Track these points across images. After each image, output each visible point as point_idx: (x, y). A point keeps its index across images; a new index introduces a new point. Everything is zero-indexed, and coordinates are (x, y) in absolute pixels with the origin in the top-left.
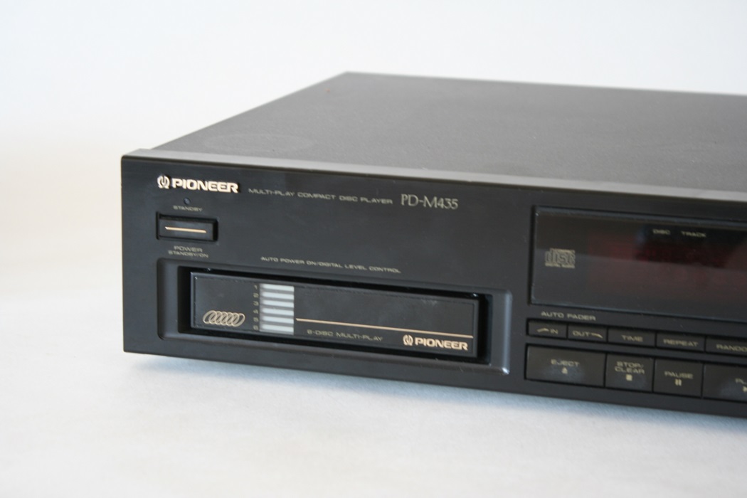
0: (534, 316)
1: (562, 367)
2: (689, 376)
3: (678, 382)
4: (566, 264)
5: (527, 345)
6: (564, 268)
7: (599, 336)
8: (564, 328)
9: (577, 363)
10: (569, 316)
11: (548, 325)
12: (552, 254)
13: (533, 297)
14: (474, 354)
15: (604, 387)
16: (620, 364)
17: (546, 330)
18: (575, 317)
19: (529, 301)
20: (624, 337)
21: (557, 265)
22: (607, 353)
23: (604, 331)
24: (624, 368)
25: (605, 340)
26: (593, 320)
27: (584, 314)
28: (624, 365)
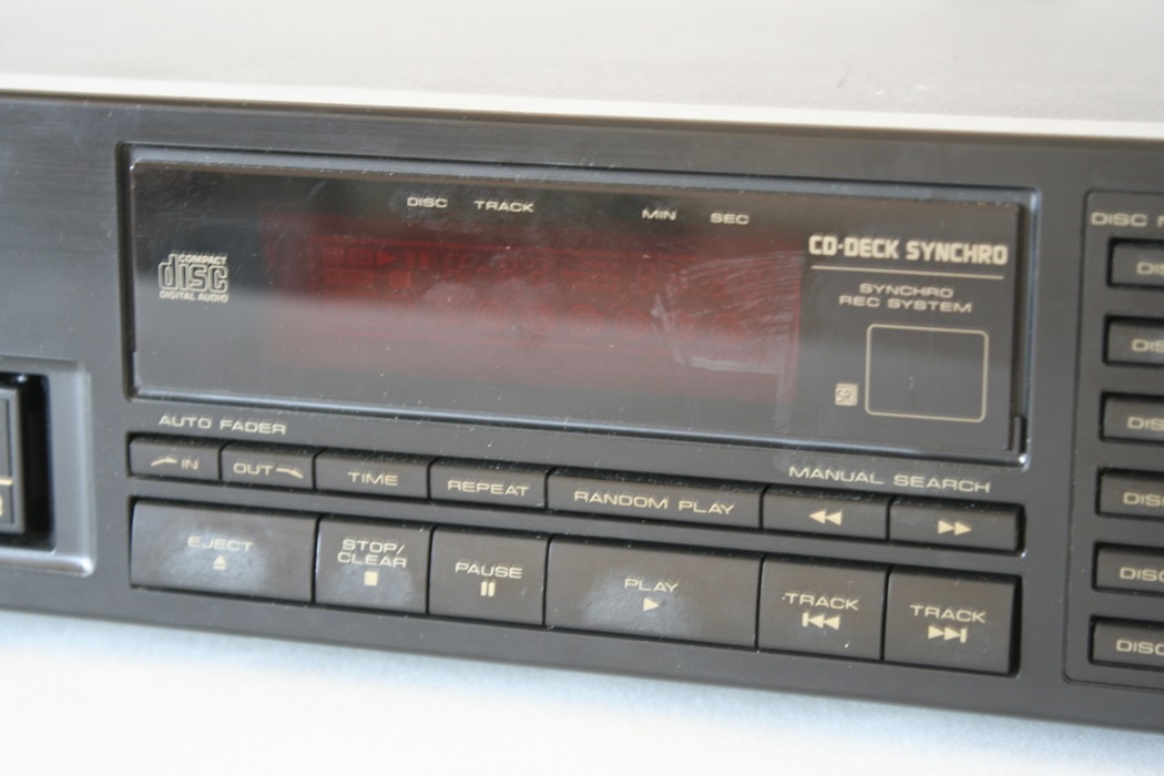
0: (143, 426)
1: (213, 553)
2: (513, 572)
3: (488, 589)
4: (208, 292)
5: (134, 500)
6: (203, 303)
7: (295, 473)
8: (211, 454)
9: (248, 544)
10: (224, 424)
11: (174, 449)
12: (173, 265)
13: (138, 380)
14: (17, 526)
15: (313, 603)
16: (349, 544)
17: (169, 460)
18: (237, 426)
19: (131, 390)
20: (355, 475)
21: (187, 296)
22: (320, 517)
23: (307, 461)
24: (361, 554)
25: (309, 484)
26: (279, 433)
27: (260, 419)
28: (359, 546)
